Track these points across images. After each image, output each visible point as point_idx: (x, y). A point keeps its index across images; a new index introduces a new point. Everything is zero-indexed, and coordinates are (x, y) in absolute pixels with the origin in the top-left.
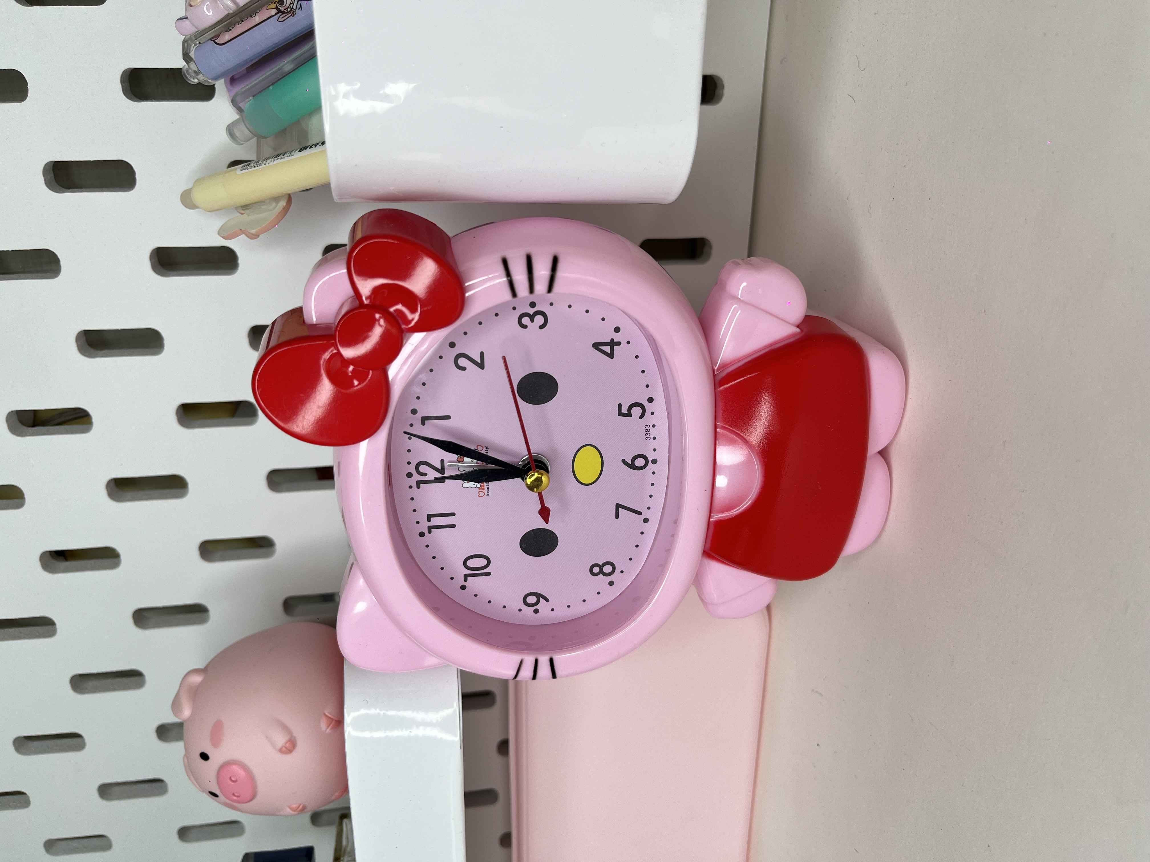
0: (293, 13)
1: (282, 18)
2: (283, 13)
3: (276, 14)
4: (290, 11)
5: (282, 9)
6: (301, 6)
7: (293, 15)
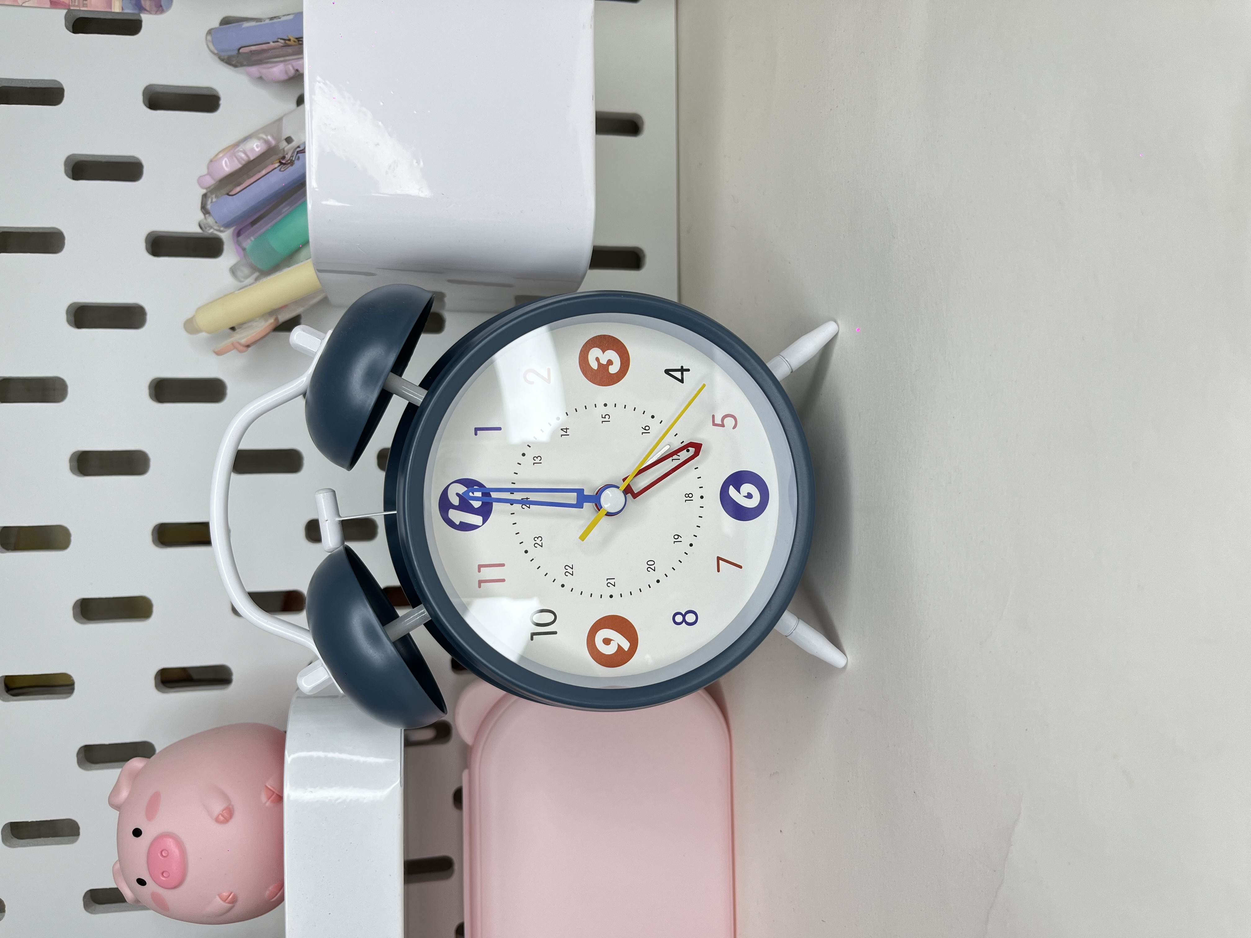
0: (292, 163)
1: (284, 168)
2: (284, 164)
3: (279, 166)
4: (290, 162)
5: (284, 162)
6: (299, 158)
7: (292, 165)
